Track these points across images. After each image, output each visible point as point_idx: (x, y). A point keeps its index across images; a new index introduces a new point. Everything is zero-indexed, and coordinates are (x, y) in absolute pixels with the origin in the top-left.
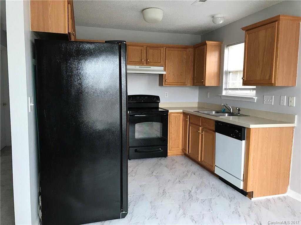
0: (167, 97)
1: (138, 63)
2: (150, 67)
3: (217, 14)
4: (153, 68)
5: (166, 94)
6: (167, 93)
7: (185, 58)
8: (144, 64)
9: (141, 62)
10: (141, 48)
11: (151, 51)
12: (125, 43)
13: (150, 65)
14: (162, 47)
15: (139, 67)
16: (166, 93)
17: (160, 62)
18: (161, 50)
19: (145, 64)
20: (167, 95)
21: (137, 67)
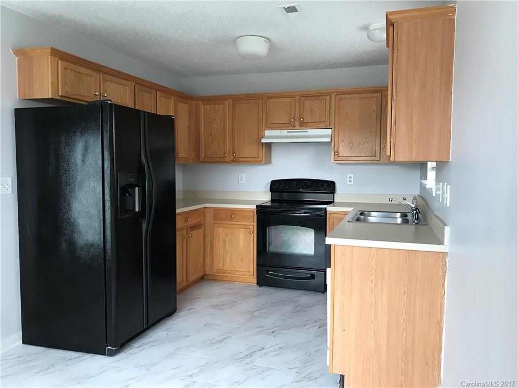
0: (352, 183)
1: (284, 125)
2: (307, 131)
3: (371, 24)
4: (311, 132)
5: (350, 177)
6: (352, 175)
7: (375, 110)
8: (295, 127)
9: (290, 123)
10: (290, 99)
11: (308, 103)
12: (109, 102)
13: (307, 128)
14: (330, 94)
15: (288, 132)
16: (348, 176)
17: (325, 122)
18: (326, 100)
19: (298, 126)
20: (352, 179)
21: (284, 132)
